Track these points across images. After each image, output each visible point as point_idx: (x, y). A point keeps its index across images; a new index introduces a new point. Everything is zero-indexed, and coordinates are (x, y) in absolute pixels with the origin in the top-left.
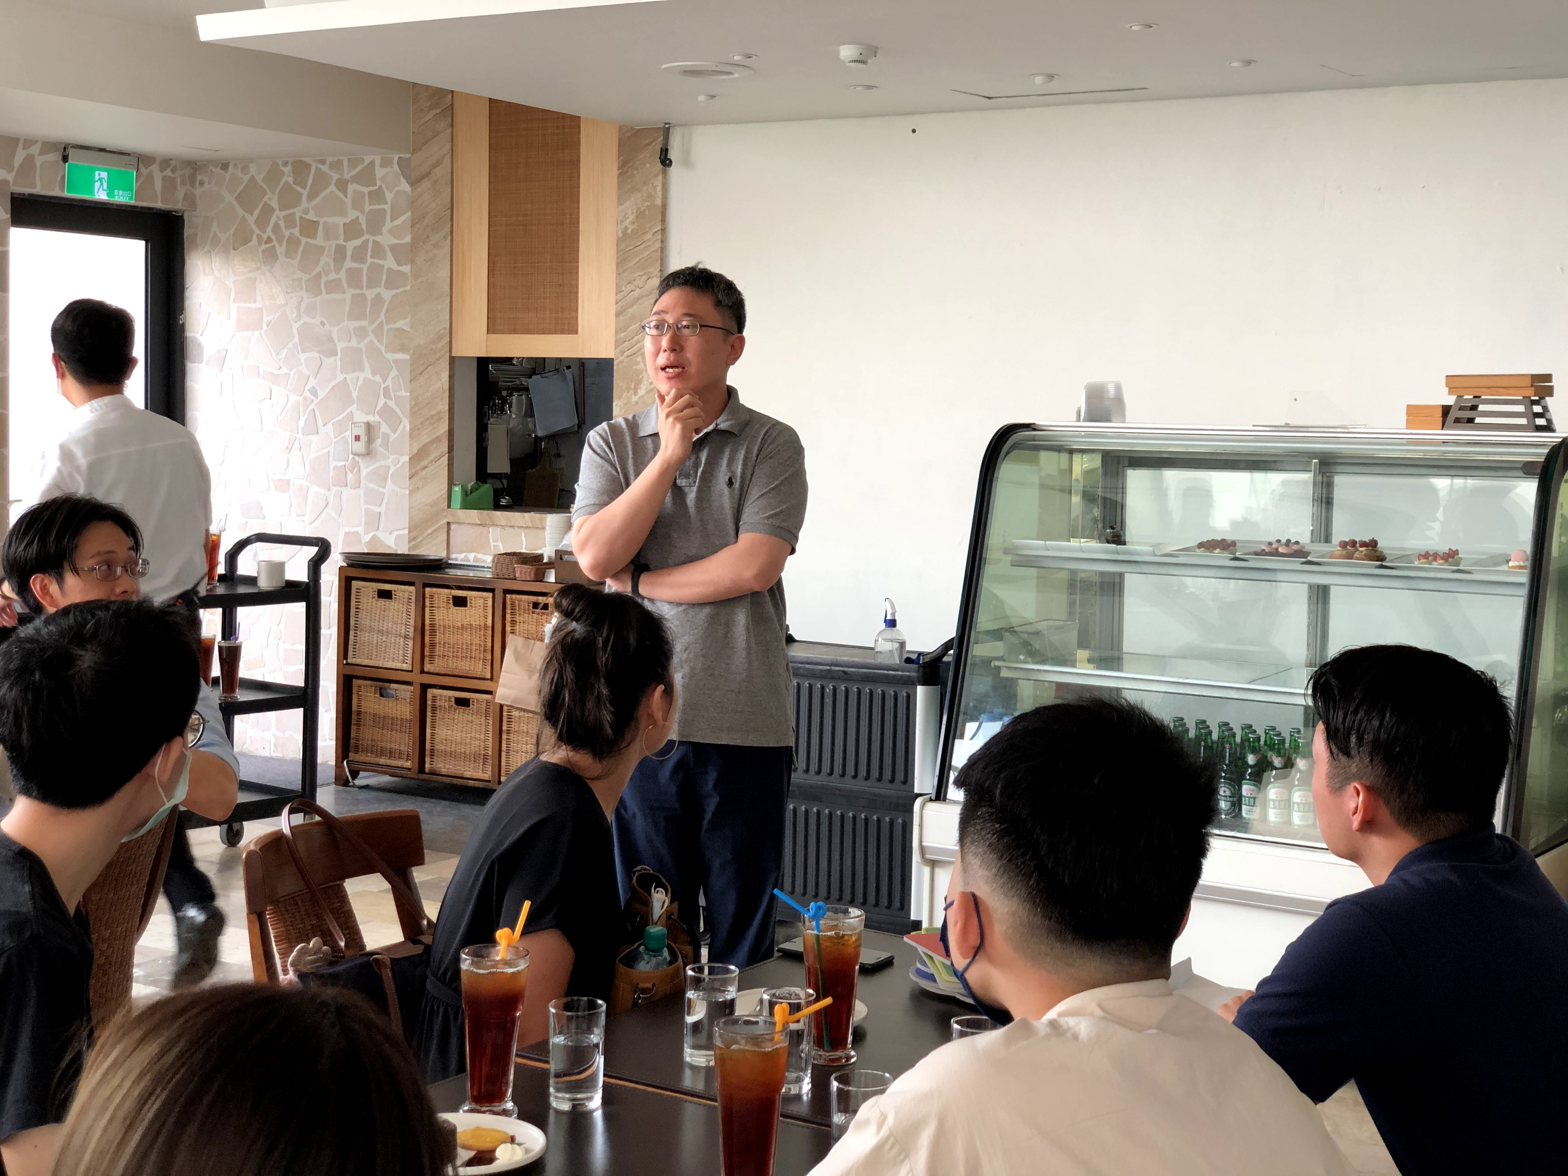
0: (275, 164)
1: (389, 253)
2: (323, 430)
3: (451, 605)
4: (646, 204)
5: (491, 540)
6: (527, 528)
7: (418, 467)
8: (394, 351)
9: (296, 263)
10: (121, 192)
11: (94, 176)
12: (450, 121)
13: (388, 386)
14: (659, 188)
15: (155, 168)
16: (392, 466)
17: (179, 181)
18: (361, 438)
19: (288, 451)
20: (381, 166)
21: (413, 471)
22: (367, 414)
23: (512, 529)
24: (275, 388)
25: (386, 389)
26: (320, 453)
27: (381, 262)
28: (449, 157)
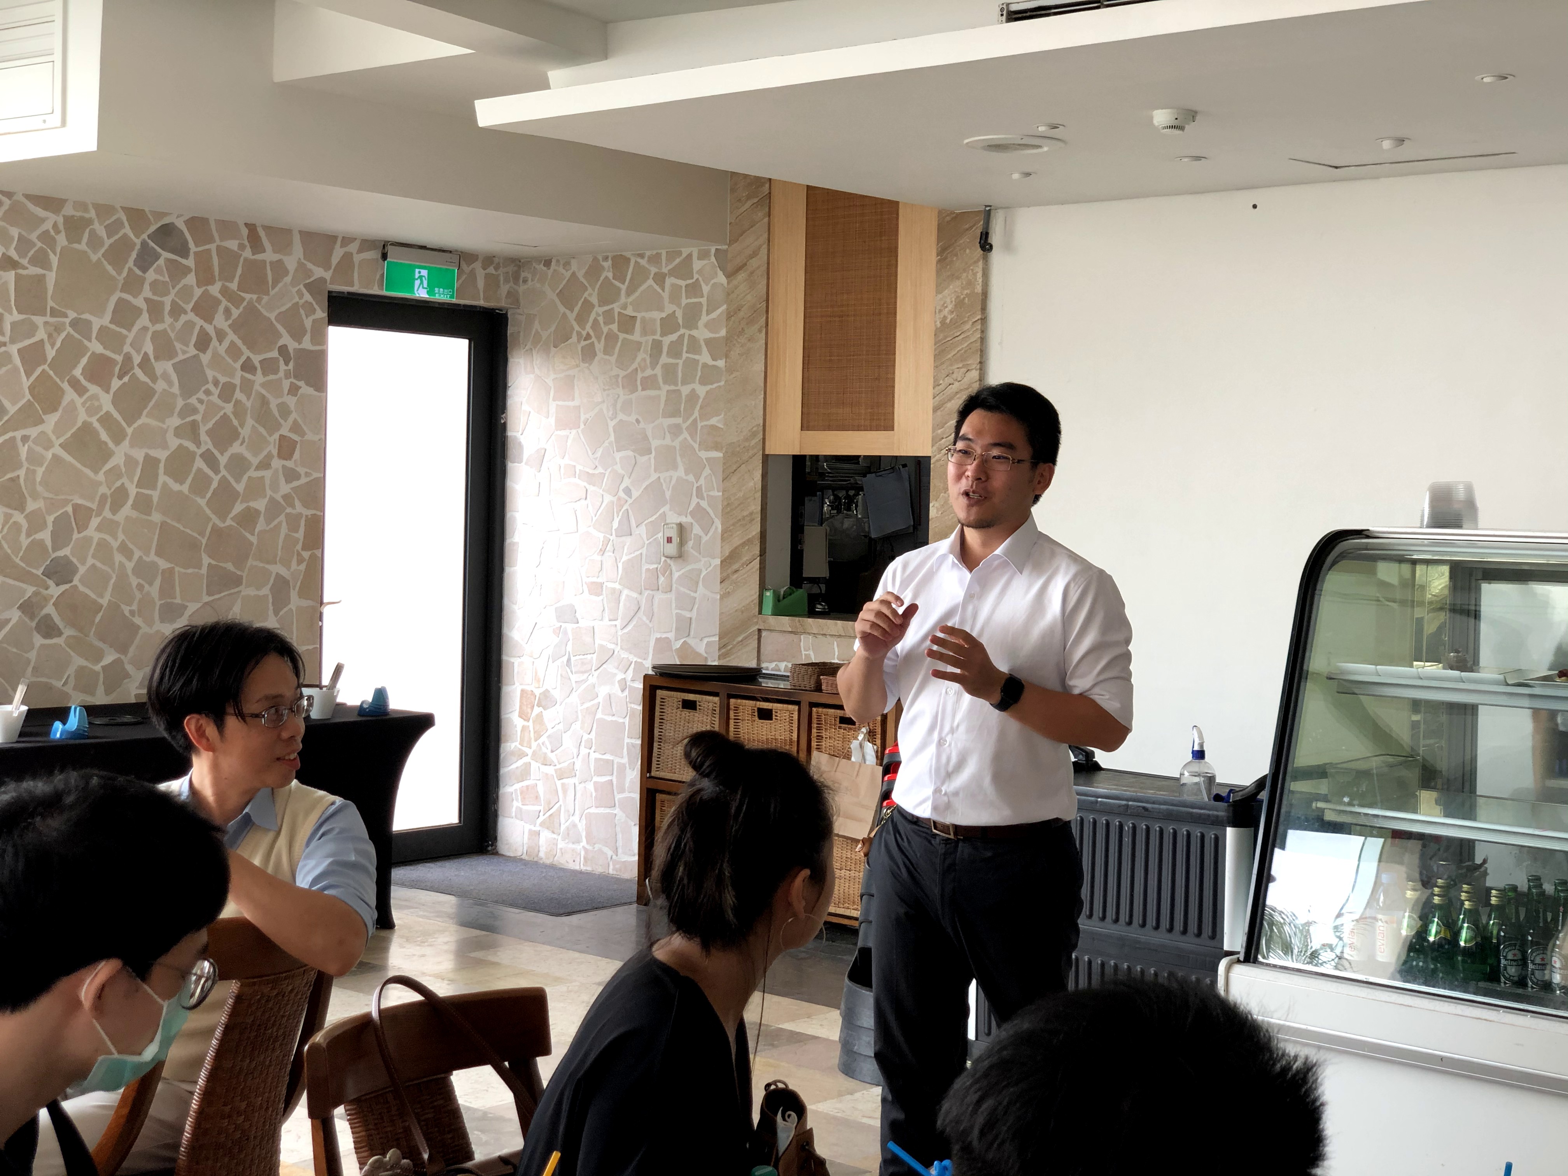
0: (595, 259)
1: (704, 349)
2: (636, 531)
3: (756, 718)
4: (966, 292)
5: (802, 649)
6: (840, 636)
7: (729, 571)
8: (707, 449)
9: (613, 359)
10: (441, 290)
11: (414, 275)
12: (767, 210)
13: (701, 485)
14: (979, 275)
15: (477, 265)
16: (704, 570)
17: (502, 278)
18: (673, 539)
19: (602, 553)
20: (699, 259)
21: (725, 574)
22: (680, 514)
23: (823, 638)
24: (591, 488)
25: (699, 489)
26: (633, 555)
27: (696, 357)
28: (765, 246)
